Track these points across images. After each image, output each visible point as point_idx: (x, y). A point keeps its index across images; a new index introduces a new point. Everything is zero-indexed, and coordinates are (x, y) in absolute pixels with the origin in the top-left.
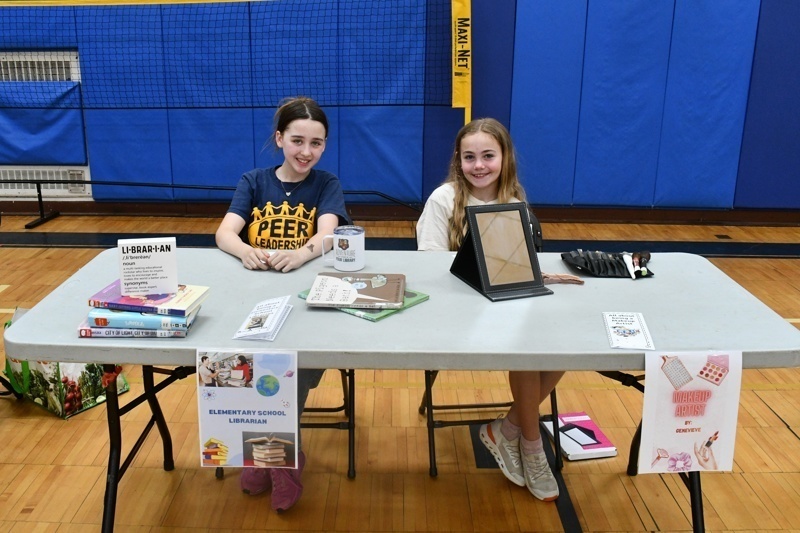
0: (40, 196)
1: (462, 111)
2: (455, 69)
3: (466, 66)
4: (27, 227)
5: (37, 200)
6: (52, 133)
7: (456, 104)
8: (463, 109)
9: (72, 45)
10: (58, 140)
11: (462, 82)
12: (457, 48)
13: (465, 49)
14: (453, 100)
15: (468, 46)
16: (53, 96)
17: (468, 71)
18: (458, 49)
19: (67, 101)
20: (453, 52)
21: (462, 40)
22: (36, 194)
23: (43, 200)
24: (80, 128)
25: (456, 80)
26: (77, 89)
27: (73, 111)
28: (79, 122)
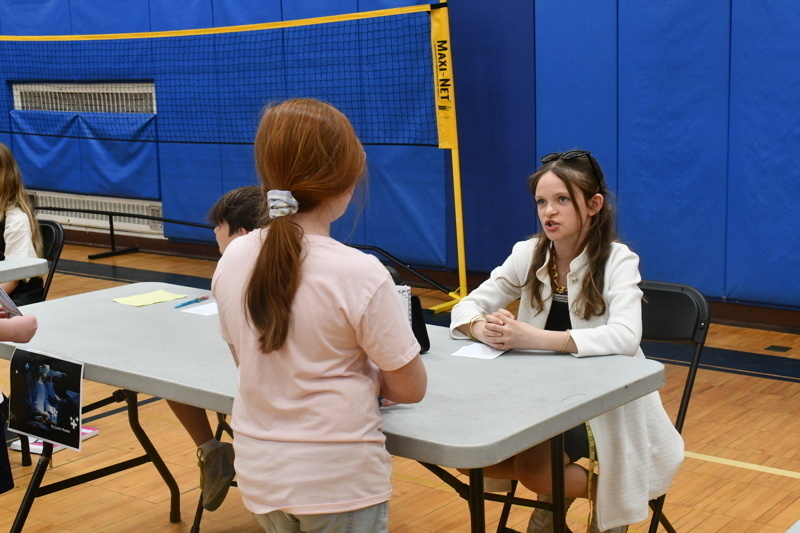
0: (112, 229)
1: (448, 152)
2: (438, 102)
3: (447, 97)
4: (90, 257)
5: (109, 232)
6: (134, 165)
7: (443, 145)
8: (450, 150)
9: (149, 77)
10: (139, 173)
11: (447, 118)
12: (439, 75)
13: (445, 77)
14: (440, 140)
15: (449, 74)
16: (135, 128)
17: (451, 104)
18: (440, 77)
19: (146, 134)
20: (435, 81)
21: (443, 67)
22: (108, 226)
23: (115, 233)
24: (155, 162)
25: (440, 114)
26: (153, 122)
27: (150, 144)
28: (155, 156)
